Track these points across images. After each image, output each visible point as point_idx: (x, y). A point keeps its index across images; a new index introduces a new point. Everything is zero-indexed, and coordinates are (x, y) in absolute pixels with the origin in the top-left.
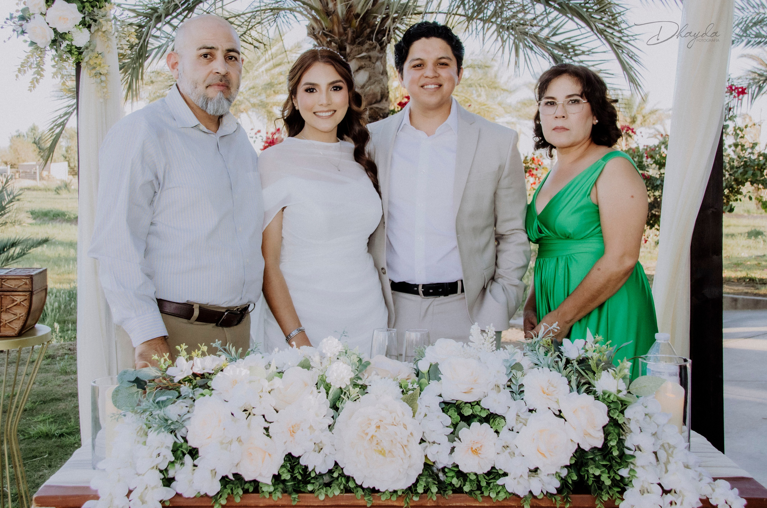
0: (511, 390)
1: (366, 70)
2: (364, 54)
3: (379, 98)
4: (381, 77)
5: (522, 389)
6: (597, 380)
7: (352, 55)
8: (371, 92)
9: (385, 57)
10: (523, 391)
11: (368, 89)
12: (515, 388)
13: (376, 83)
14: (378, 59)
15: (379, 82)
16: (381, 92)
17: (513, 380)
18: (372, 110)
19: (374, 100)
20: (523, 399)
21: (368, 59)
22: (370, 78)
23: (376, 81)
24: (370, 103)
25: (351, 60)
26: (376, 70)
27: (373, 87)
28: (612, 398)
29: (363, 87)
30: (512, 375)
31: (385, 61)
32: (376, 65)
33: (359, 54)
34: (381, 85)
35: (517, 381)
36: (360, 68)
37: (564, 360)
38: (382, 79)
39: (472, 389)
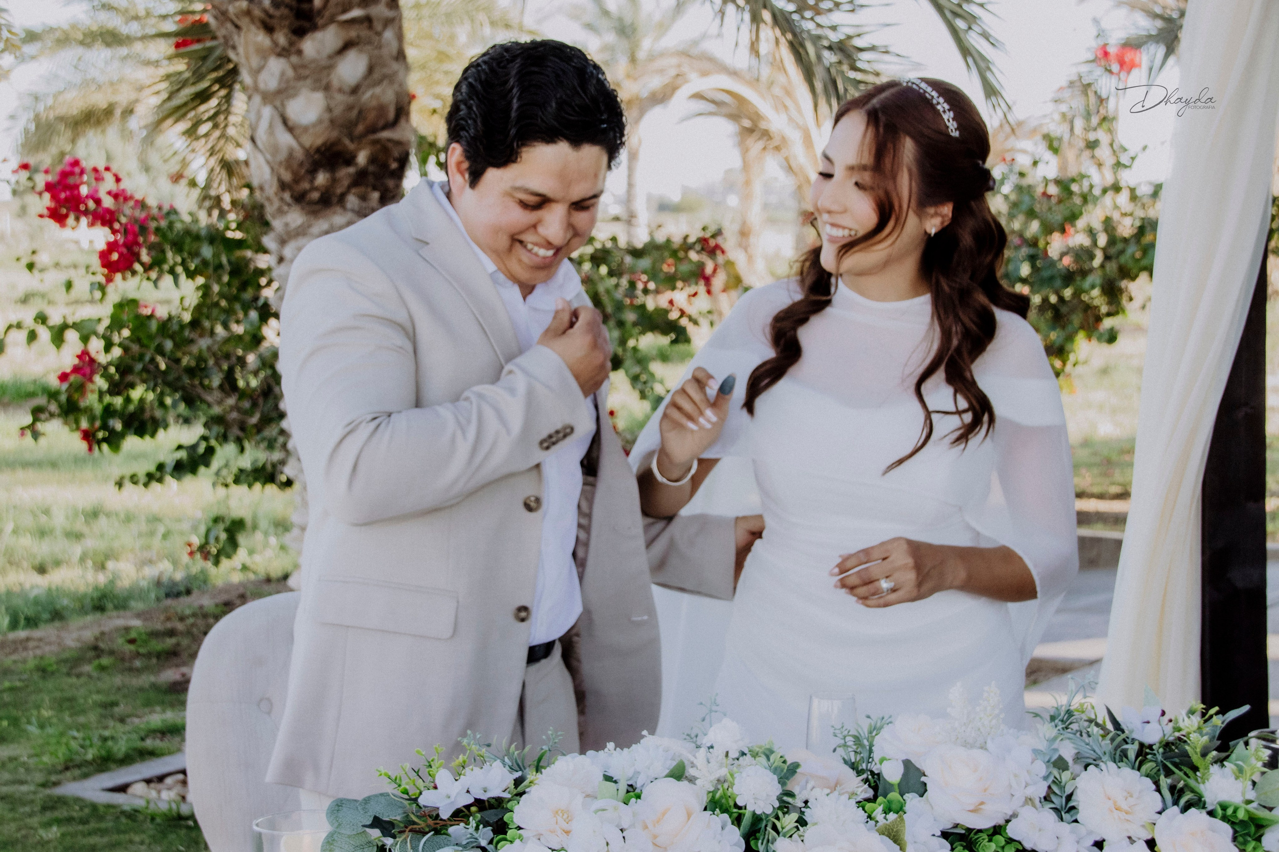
0: (1053, 806)
1: (361, 51)
2: (356, 13)
3: (391, 115)
4: (395, 66)
5: (1071, 804)
6: (1204, 783)
7: (327, 14)
8: (374, 103)
9: (400, 20)
10: (1073, 808)
11: (368, 94)
12: (1058, 802)
13: (385, 83)
14: (388, 22)
15: (390, 78)
16: (397, 103)
17: (1055, 789)
18: (378, 146)
19: (381, 123)
20: (1076, 821)
21: (366, 24)
22: (371, 70)
23: (384, 77)
24: (373, 130)
25: (324, 26)
26: (385, 52)
27: (378, 90)
28: (1241, 815)
29: (355, 90)
30: (1051, 778)
31: (400, 28)
32: (383, 41)
33: (345, 11)
34: (396, 86)
35: (1062, 788)
36: (347, 46)
37: (1136, 746)
38: (395, 73)
39: (982, 803)
